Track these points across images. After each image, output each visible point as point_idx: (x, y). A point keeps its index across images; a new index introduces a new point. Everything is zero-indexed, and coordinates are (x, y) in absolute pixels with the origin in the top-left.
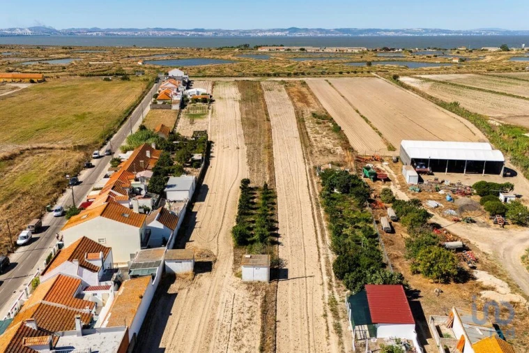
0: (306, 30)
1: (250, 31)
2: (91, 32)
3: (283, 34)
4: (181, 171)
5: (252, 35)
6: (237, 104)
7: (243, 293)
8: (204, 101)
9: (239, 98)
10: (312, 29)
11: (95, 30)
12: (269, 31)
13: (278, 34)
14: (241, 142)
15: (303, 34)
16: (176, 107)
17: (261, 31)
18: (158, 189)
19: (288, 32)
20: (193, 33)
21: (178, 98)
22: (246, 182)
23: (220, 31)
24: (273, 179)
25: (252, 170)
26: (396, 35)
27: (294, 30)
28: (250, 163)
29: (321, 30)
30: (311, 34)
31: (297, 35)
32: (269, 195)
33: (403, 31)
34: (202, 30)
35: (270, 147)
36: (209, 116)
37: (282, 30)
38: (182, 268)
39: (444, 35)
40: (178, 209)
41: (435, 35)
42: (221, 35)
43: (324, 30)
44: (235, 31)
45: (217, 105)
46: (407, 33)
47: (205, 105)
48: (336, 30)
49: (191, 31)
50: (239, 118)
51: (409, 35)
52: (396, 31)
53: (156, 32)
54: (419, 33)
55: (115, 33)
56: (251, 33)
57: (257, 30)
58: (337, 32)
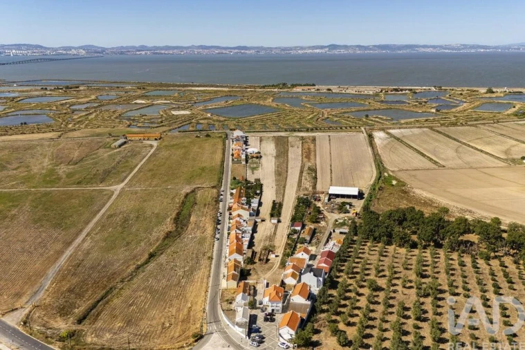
0: (346, 47)
1: (291, 49)
2: (139, 51)
3: (323, 51)
4: (253, 197)
5: (293, 52)
6: (274, 159)
7: (272, 225)
8: (257, 157)
9: (275, 155)
10: (350, 46)
11: (143, 48)
12: (310, 48)
13: (318, 51)
14: (274, 185)
15: (343, 51)
16: (244, 163)
17: (302, 48)
18: (249, 203)
19: (327, 49)
20: (236, 51)
21: (243, 157)
22: (274, 201)
23: (262, 48)
24: (283, 200)
25: (277, 197)
26: (434, 51)
27: (333, 47)
28: (277, 193)
29: (360, 47)
30: (351, 51)
31: (336, 52)
32: (281, 205)
33: (441, 47)
34: (245, 48)
35: (284, 187)
36: (260, 169)
37: (322, 47)
38: (259, 220)
39: (482, 50)
40: (256, 209)
41: (473, 51)
42: (262, 53)
43: (363, 46)
44: (276, 48)
45: (263, 160)
46: (446, 49)
47: (257, 160)
48: (375, 46)
49: (234, 48)
50: (274, 170)
51: (446, 51)
52: (434, 47)
53: (201, 50)
54: (458, 49)
55: (163, 52)
56: (291, 50)
57: (298, 47)
58: (376, 48)
